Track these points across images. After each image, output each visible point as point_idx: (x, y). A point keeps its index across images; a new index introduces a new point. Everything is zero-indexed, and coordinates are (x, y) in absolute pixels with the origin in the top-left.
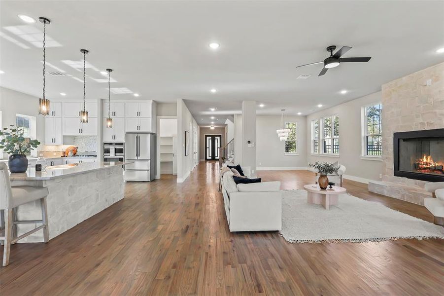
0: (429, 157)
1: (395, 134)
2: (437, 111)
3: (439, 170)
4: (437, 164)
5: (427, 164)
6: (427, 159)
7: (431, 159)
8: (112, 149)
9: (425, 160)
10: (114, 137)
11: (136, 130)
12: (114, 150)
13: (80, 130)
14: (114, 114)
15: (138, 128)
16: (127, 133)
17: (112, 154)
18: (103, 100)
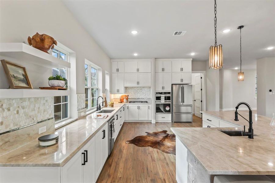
8: (163, 97)
10: (163, 88)
11: (180, 82)
12: (164, 98)
13: (138, 83)
14: (163, 70)
15: (182, 80)
16: (172, 85)
17: (163, 101)
18: (155, 58)
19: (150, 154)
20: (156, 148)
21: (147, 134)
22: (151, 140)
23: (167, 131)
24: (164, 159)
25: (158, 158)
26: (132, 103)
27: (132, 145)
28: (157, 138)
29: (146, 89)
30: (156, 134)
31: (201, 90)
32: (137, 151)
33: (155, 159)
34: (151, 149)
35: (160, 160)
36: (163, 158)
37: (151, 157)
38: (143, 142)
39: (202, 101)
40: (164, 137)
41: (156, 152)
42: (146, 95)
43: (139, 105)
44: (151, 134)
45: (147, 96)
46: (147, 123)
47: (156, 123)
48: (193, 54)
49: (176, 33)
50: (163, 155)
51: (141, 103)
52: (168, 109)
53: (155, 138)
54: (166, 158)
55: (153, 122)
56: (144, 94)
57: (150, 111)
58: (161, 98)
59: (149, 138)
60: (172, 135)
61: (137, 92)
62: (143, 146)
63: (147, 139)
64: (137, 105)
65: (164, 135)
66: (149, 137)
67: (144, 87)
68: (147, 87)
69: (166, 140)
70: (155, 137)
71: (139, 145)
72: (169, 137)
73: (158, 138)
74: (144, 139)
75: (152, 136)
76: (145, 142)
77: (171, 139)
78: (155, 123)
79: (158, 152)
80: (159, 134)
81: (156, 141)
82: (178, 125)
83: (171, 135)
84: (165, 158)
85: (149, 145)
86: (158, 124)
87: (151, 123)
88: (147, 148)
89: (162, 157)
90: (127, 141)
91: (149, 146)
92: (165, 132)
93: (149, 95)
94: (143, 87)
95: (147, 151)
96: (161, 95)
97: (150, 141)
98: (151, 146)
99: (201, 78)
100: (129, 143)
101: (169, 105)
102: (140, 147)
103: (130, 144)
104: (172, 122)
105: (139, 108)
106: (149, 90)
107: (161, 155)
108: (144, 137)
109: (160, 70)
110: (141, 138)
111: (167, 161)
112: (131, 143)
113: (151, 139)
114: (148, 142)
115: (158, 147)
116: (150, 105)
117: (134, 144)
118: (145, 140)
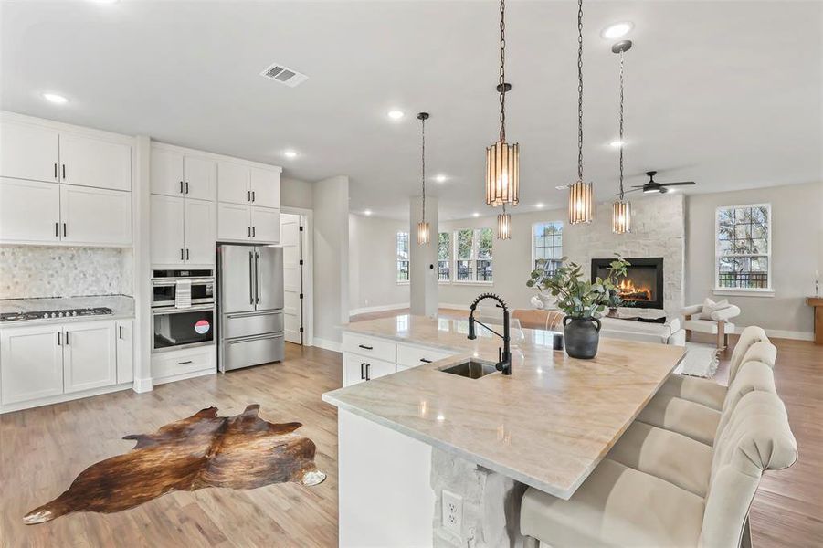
0: (629, 283)
1: (593, 260)
2: (641, 241)
3: (642, 297)
4: (639, 290)
5: (625, 291)
6: (626, 284)
7: (631, 284)
8: (184, 286)
9: (623, 286)
10: (185, 254)
11: (244, 238)
12: (190, 290)
13: (61, 229)
14: (184, 187)
15: (251, 231)
16: (219, 244)
17: (184, 302)
18: (152, 139)
19: (187, 519)
20: (204, 483)
21: (135, 443)
22: (170, 463)
23: (216, 409)
24: (255, 515)
25: (229, 522)
26: (21, 322)
27: (77, 520)
28: (188, 447)
29: (98, 257)
30: (176, 433)
31: (301, 262)
32: (120, 532)
33: (221, 528)
34: (182, 498)
35: (240, 524)
36: (250, 509)
37: (199, 528)
38: (135, 482)
39: (301, 296)
40: (214, 433)
41: (213, 503)
42: (97, 281)
43: (67, 328)
44: (154, 436)
45: (105, 285)
46: (114, 397)
47: (155, 387)
48: (291, 154)
49: (275, 71)
50: (246, 502)
51: (75, 317)
52: (202, 328)
53: (181, 448)
54: (260, 505)
55: (143, 385)
56: (90, 279)
57: (124, 345)
58: (177, 291)
59: (150, 456)
60: (242, 419)
61: (47, 269)
62: (140, 501)
63: (146, 465)
64: (58, 328)
65: (214, 426)
66: (152, 450)
67: (91, 249)
68: (103, 249)
69: (229, 441)
70: (178, 444)
71: (116, 505)
72: (235, 426)
73: (192, 443)
74: (129, 470)
75: (162, 444)
76: (141, 480)
77: (244, 433)
78: (150, 388)
79: (218, 499)
80: (190, 427)
81: (191, 458)
82: (246, 378)
83: (238, 419)
84: (257, 510)
85: (167, 483)
86: (164, 389)
87: (130, 393)
88: (164, 500)
89: (244, 510)
90: (34, 512)
91: (166, 489)
92: (209, 413)
93: (114, 283)
94: (85, 249)
95: (172, 516)
96: (178, 282)
97: (166, 468)
98: (178, 487)
99: (301, 229)
100: (56, 516)
101: (207, 316)
102: (127, 512)
103: (62, 519)
104: (218, 371)
105: (64, 339)
106: (113, 260)
107: (236, 506)
108: (127, 461)
109: (173, 188)
110: (111, 470)
111: (268, 516)
112: (63, 513)
113: (167, 455)
114: (153, 475)
115: (211, 477)
116: (126, 324)
117: (87, 508)
118: (141, 472)
